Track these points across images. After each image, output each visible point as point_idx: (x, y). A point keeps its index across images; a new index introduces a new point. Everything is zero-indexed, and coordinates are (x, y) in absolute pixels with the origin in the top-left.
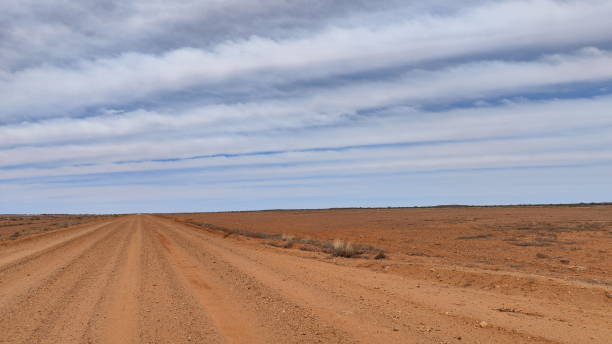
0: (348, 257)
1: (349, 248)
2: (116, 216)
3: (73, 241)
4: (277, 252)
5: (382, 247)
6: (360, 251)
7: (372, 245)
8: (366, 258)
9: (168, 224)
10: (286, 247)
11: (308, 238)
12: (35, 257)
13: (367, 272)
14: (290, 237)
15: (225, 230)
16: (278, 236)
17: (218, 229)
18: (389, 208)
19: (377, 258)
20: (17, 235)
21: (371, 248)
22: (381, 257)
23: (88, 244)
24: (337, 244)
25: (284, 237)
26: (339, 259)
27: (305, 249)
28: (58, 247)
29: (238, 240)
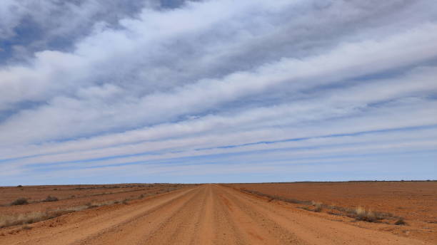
0: (370, 221)
1: (370, 214)
2: (196, 185)
3: (173, 200)
4: (309, 214)
5: (401, 215)
6: (380, 217)
7: (391, 213)
8: (387, 223)
9: (229, 191)
10: (316, 211)
11: (333, 205)
12: (153, 211)
13: (389, 234)
14: (319, 204)
15: (269, 197)
16: (309, 202)
17: (264, 195)
18: (402, 181)
19: (397, 224)
20: (142, 196)
21: (390, 216)
22: (401, 222)
23: (182, 203)
24: (360, 211)
25: (314, 203)
26: (362, 223)
27: (332, 214)
28: (164, 205)
29: (279, 204)
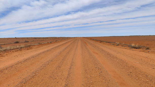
0: (136, 48)
1: (137, 46)
3: (67, 42)
4: (115, 46)
5: (148, 46)
6: (141, 47)
7: (144, 46)
8: (142, 49)
9: (86, 39)
10: (117, 45)
11: (123, 43)
12: (60, 45)
13: (143, 53)
14: (118, 43)
15: (100, 41)
16: (115, 42)
17: (98, 41)
18: (150, 35)
19: (146, 49)
21: (144, 47)
22: (148, 49)
23: (70, 43)
24: (133, 45)
25: (116, 43)
26: (134, 49)
27: (123, 46)
28: (64, 44)
29: (104, 43)
